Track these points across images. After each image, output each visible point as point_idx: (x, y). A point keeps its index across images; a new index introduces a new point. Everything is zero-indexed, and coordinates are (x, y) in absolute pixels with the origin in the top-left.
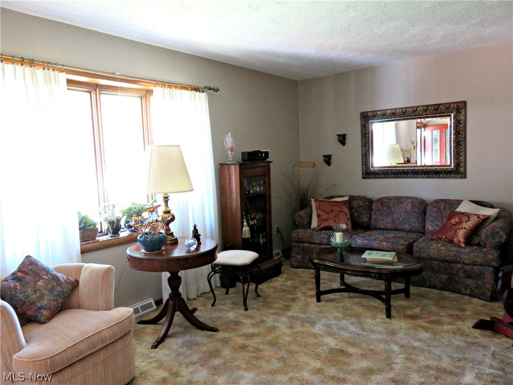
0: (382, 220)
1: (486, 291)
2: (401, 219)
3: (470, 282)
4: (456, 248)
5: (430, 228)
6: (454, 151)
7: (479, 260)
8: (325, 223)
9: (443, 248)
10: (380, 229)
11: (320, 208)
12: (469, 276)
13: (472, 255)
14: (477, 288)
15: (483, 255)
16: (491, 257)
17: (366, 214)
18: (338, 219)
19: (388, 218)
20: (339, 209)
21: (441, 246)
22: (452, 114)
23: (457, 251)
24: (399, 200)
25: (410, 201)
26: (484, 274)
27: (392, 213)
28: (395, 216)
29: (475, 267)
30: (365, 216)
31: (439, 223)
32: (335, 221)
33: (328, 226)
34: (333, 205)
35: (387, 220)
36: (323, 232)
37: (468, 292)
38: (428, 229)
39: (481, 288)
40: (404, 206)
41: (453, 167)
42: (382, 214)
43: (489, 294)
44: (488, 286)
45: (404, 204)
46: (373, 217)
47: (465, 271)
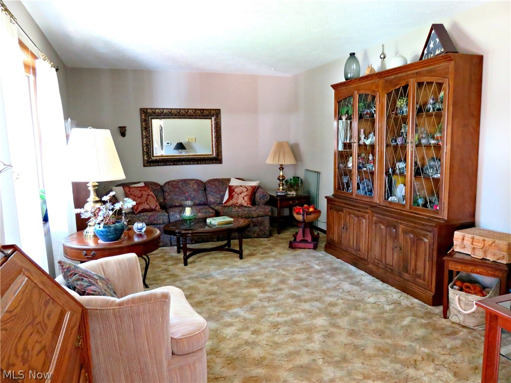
0: (177, 199)
1: (266, 232)
2: (192, 196)
3: (256, 229)
4: (247, 209)
5: (212, 200)
6: (215, 144)
7: (261, 213)
8: (141, 206)
9: (240, 210)
10: (176, 206)
11: (131, 194)
12: (255, 225)
13: (257, 211)
14: (260, 231)
15: (263, 210)
16: (268, 210)
17: (160, 196)
18: (150, 202)
19: (181, 197)
20: (147, 194)
21: (238, 209)
22: (213, 118)
23: (248, 210)
24: (185, 182)
25: (194, 182)
26: (264, 221)
27: (184, 193)
28: (187, 195)
29: (259, 218)
30: (160, 197)
31: (218, 196)
32: (148, 204)
33: (144, 208)
34: (141, 191)
35: (181, 199)
36: (142, 214)
37: (256, 235)
38: (210, 201)
39: (263, 231)
40: (191, 186)
41: (214, 156)
42: (175, 195)
43: (268, 233)
44: (267, 228)
45: (190, 184)
46: (168, 197)
47: (253, 222)
